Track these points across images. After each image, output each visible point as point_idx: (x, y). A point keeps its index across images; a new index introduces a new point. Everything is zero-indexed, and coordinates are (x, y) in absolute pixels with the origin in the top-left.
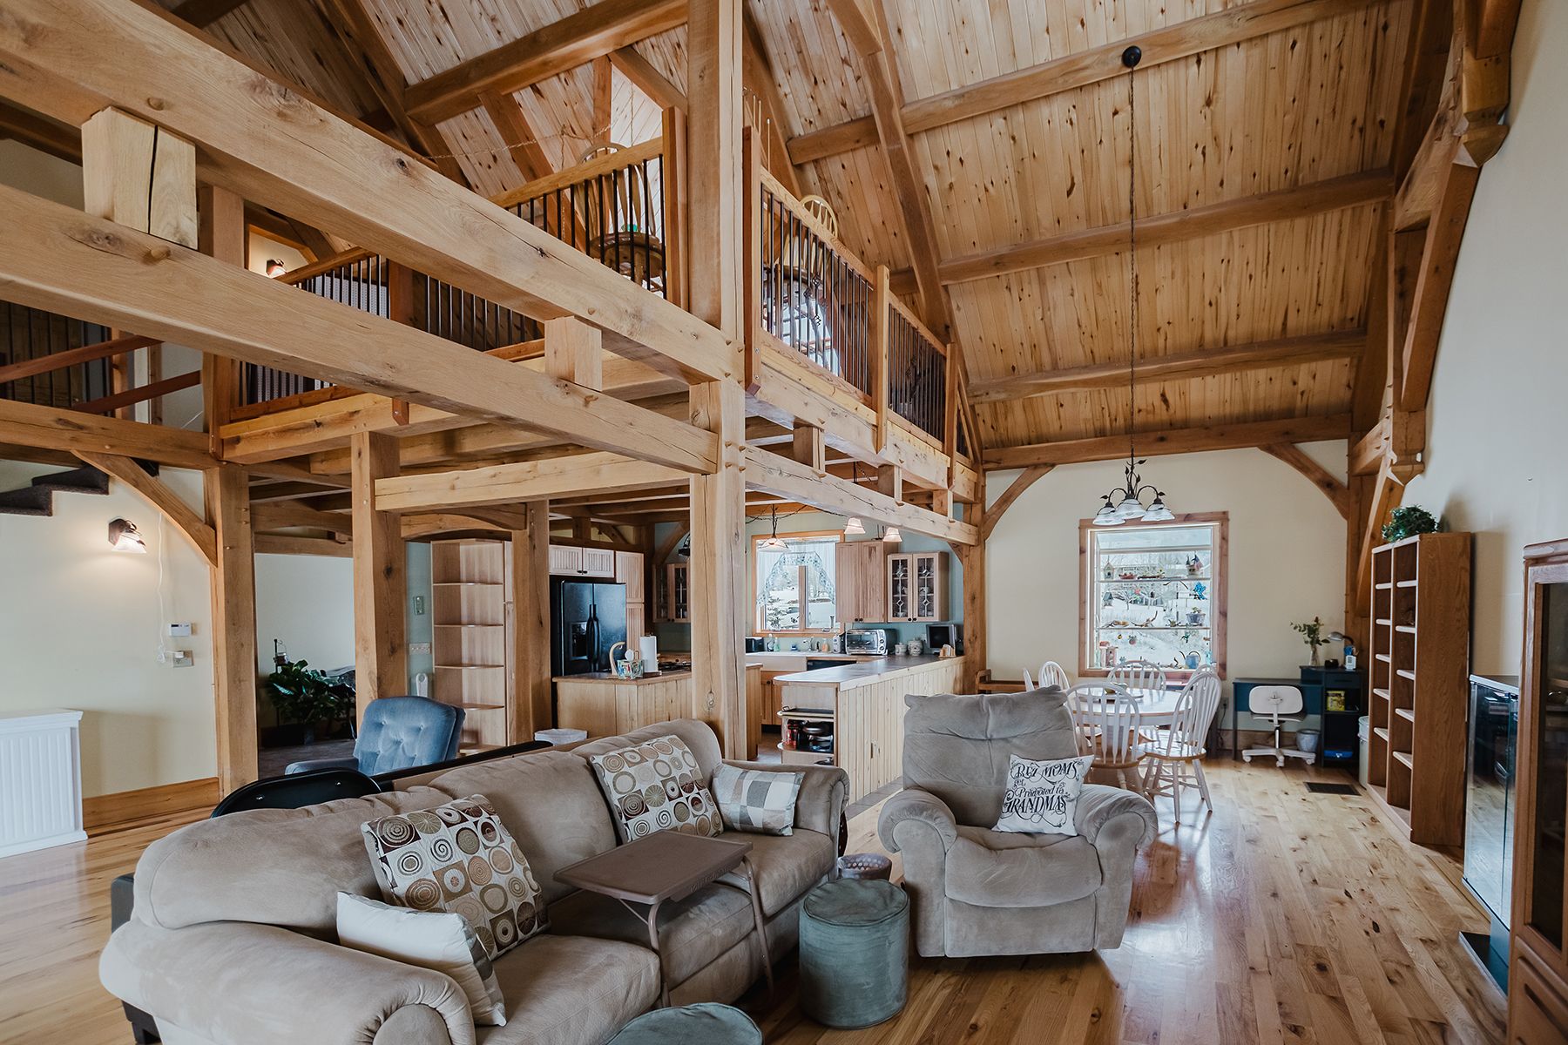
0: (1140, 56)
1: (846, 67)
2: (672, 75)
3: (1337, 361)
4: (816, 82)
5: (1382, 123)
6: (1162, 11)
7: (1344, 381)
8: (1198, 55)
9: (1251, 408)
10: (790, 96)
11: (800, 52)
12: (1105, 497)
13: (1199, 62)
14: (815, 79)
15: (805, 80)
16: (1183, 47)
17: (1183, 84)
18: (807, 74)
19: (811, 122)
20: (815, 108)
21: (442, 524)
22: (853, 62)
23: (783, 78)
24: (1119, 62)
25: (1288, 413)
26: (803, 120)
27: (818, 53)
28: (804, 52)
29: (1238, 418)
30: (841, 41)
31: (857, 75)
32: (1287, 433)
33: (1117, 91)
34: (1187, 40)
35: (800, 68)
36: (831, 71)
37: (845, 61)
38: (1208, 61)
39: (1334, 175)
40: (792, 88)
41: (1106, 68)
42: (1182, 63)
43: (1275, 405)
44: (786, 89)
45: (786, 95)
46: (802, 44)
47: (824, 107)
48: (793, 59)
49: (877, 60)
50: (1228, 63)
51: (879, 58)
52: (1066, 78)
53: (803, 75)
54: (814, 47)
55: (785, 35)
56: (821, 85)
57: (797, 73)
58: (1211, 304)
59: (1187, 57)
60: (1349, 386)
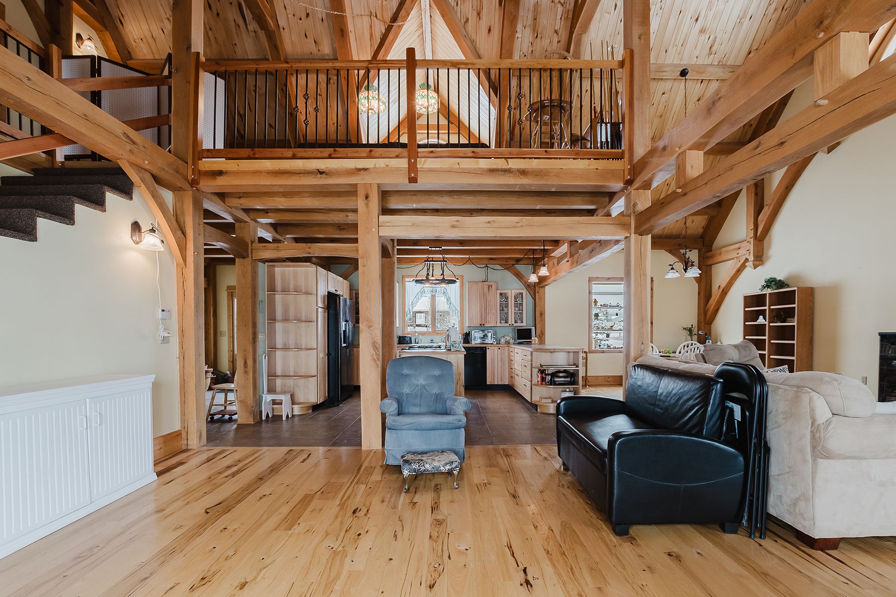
0: (687, 73)
1: (555, 34)
2: (457, 6)
3: (703, 217)
4: (537, 37)
5: (751, 125)
6: (697, 57)
7: (703, 226)
8: (702, 80)
9: (665, 233)
10: (520, 39)
11: (535, 19)
12: (670, 265)
13: (702, 82)
14: (537, 35)
15: (532, 33)
16: (704, 75)
17: (693, 90)
18: (534, 31)
19: (525, 56)
20: (531, 49)
21: (310, 251)
22: (560, 33)
23: (520, 29)
24: (679, 73)
25: (678, 236)
26: (521, 53)
27: (545, 23)
28: (538, 20)
29: (659, 236)
30: (558, 21)
31: (559, 40)
32: (680, 245)
33: (668, 84)
34: (706, 72)
35: (532, 27)
36: (547, 34)
37: (556, 32)
38: (705, 84)
39: (729, 141)
40: (523, 37)
41: (673, 74)
42: (696, 81)
43: (674, 232)
44: (519, 35)
45: (518, 38)
46: (538, 15)
47: (536, 50)
48: (530, 21)
49: (581, 38)
50: (712, 86)
51: (582, 37)
52: (656, 73)
53: (532, 31)
54: (544, 20)
55: (531, 8)
56: (539, 39)
57: (529, 29)
58: (667, 185)
59: (698, 79)
60: (703, 228)
